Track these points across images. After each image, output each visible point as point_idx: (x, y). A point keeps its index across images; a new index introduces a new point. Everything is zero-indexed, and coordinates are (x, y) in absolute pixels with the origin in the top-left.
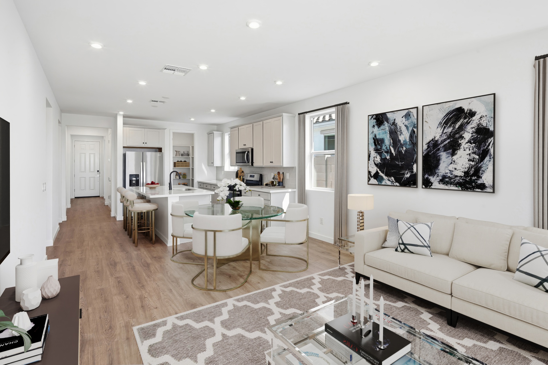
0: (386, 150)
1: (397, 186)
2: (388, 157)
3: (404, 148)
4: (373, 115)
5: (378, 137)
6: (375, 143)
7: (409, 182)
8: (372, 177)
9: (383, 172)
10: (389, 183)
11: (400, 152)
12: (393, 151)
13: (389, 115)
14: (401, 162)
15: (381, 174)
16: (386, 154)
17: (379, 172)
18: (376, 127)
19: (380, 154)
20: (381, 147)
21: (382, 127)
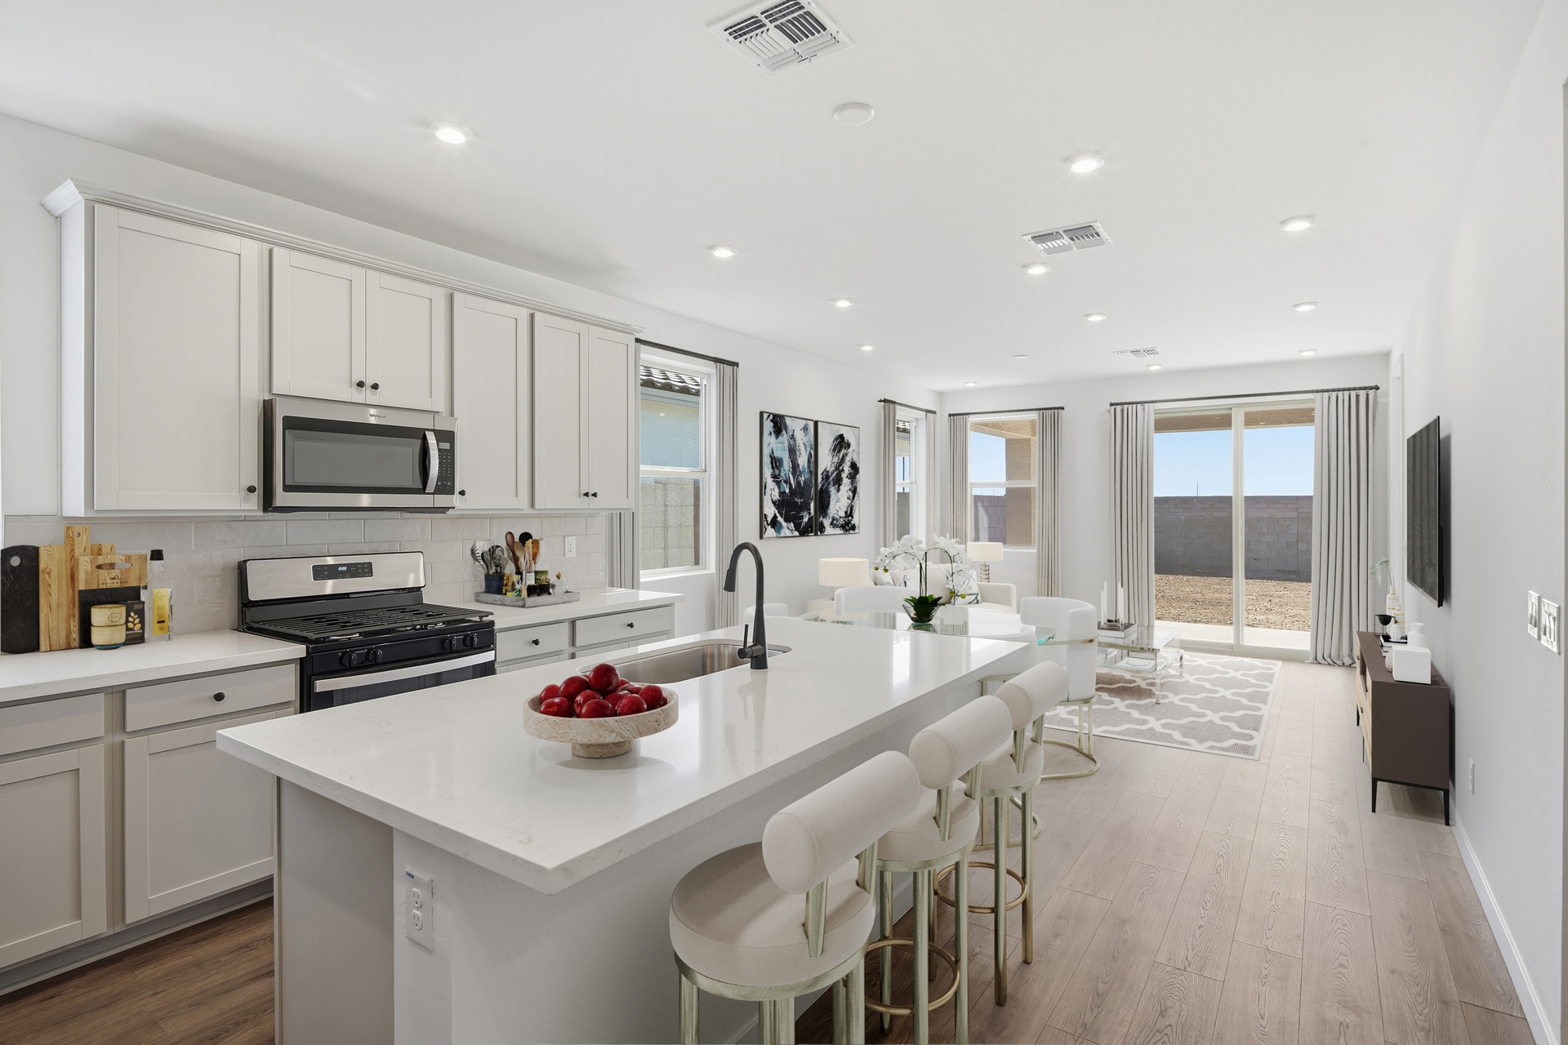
0: (785, 478)
1: (796, 536)
2: (787, 491)
3: (803, 478)
4: (770, 414)
5: (775, 454)
6: (772, 463)
7: (807, 529)
8: (768, 524)
9: (781, 516)
10: (788, 533)
11: (798, 483)
12: (792, 482)
13: (788, 421)
14: (801, 498)
15: (780, 519)
16: (784, 484)
17: (778, 515)
18: (773, 434)
19: (778, 483)
20: (780, 472)
21: (780, 438)
